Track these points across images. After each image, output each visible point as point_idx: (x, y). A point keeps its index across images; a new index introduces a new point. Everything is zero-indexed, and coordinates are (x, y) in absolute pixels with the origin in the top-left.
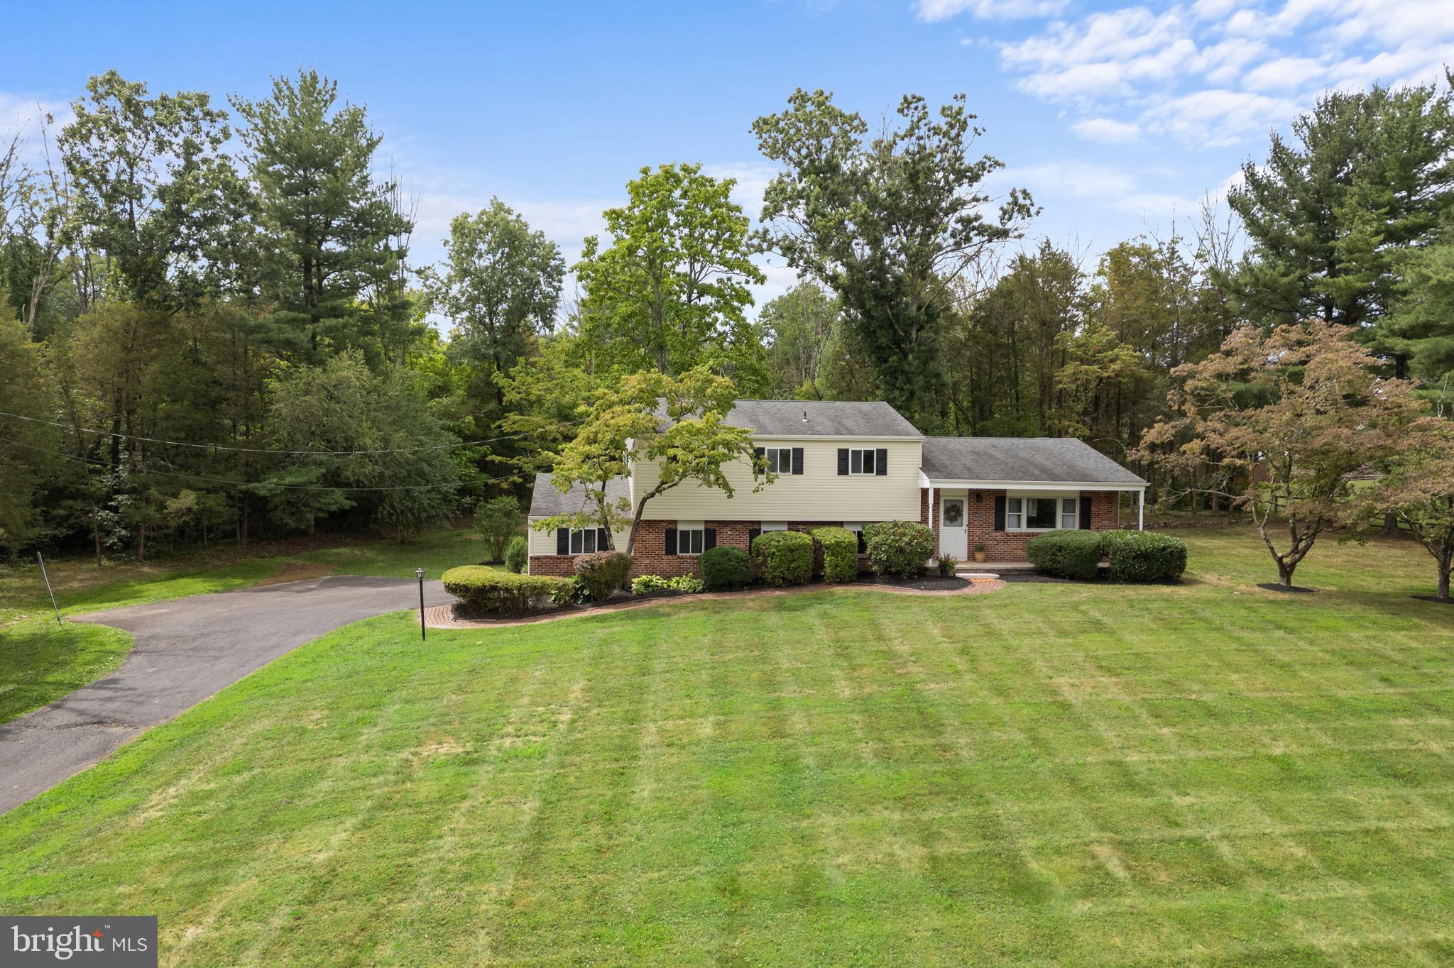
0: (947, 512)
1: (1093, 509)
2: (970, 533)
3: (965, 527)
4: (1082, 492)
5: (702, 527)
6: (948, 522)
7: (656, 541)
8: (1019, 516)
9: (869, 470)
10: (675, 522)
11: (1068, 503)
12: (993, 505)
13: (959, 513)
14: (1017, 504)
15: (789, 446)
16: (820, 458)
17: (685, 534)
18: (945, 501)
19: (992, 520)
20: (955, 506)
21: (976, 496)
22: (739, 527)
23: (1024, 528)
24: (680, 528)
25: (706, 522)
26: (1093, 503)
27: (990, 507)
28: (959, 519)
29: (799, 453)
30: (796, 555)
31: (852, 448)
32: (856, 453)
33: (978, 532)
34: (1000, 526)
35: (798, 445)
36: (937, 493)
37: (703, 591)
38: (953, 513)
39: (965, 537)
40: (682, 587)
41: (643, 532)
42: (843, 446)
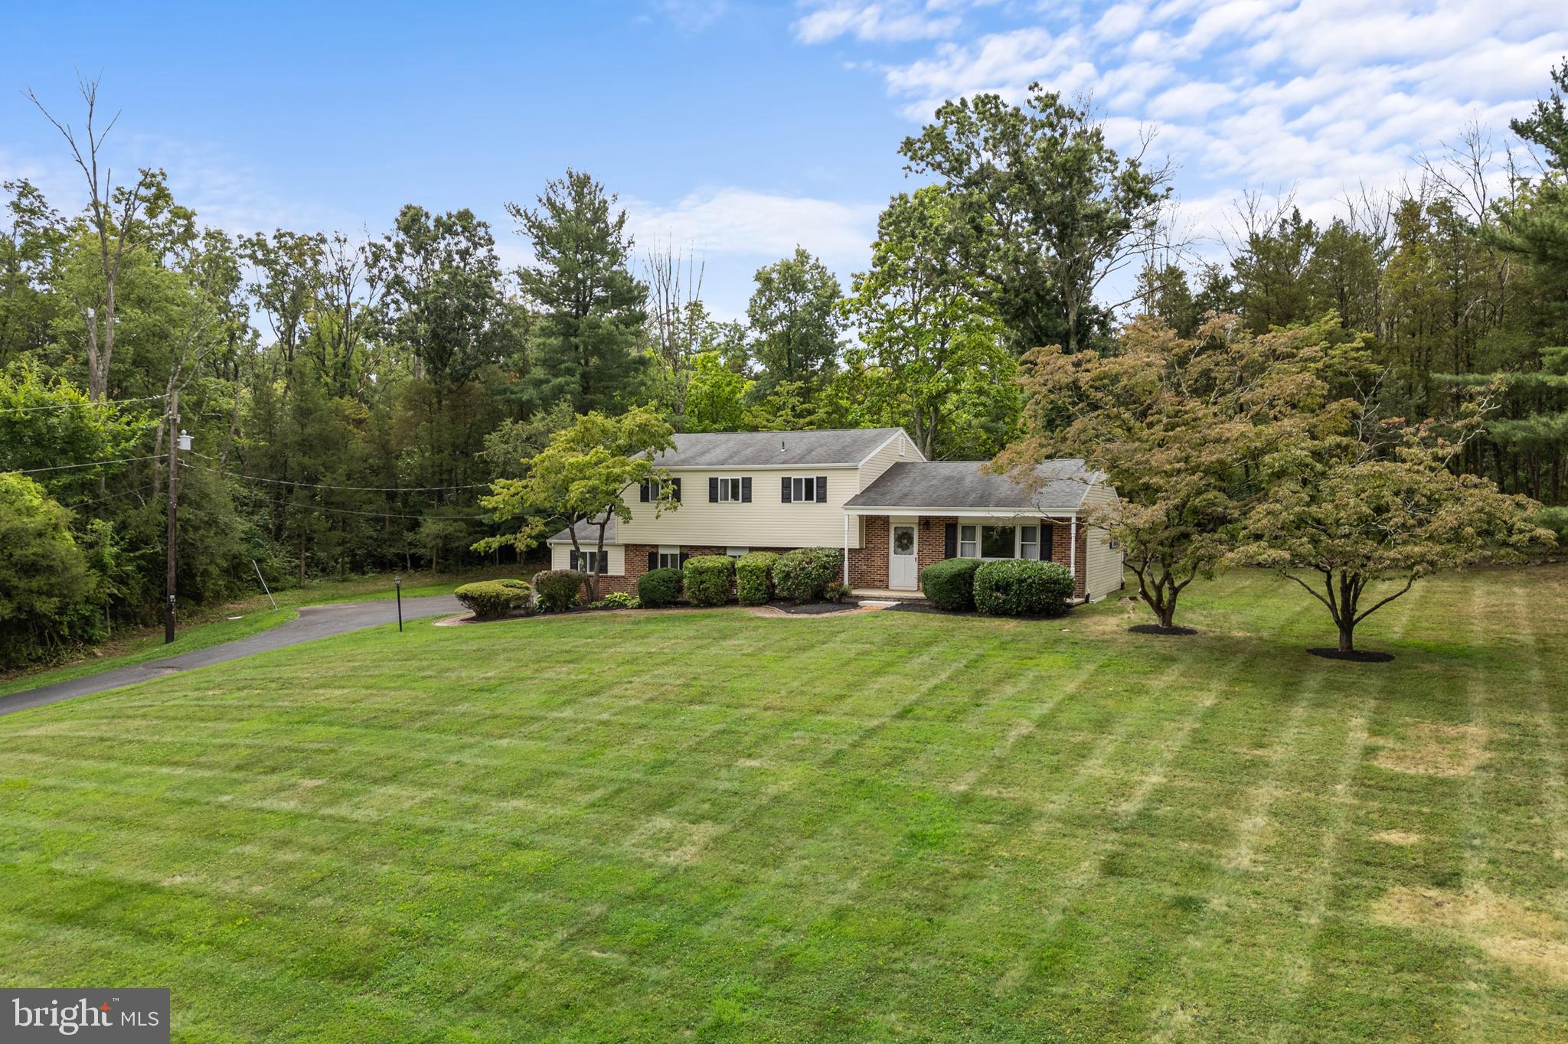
0: (898, 539)
1: (1055, 538)
2: (921, 562)
3: (915, 555)
4: (1043, 519)
5: (677, 552)
6: (899, 550)
7: (642, 561)
8: (974, 545)
9: (809, 497)
10: (657, 546)
11: (1028, 532)
12: (944, 532)
13: (910, 541)
14: (969, 530)
15: (739, 476)
16: (767, 487)
17: (664, 557)
18: (895, 528)
19: (942, 549)
20: (906, 533)
21: (926, 523)
23: (978, 557)
24: (661, 551)
25: (682, 546)
26: (1053, 529)
27: (941, 536)
28: (910, 547)
29: (747, 483)
31: (794, 476)
32: (798, 481)
33: (927, 560)
34: (950, 553)
35: (747, 475)
36: (886, 520)
37: (640, 607)
38: (904, 541)
39: (915, 565)
40: (629, 603)
41: (632, 555)
42: (786, 475)
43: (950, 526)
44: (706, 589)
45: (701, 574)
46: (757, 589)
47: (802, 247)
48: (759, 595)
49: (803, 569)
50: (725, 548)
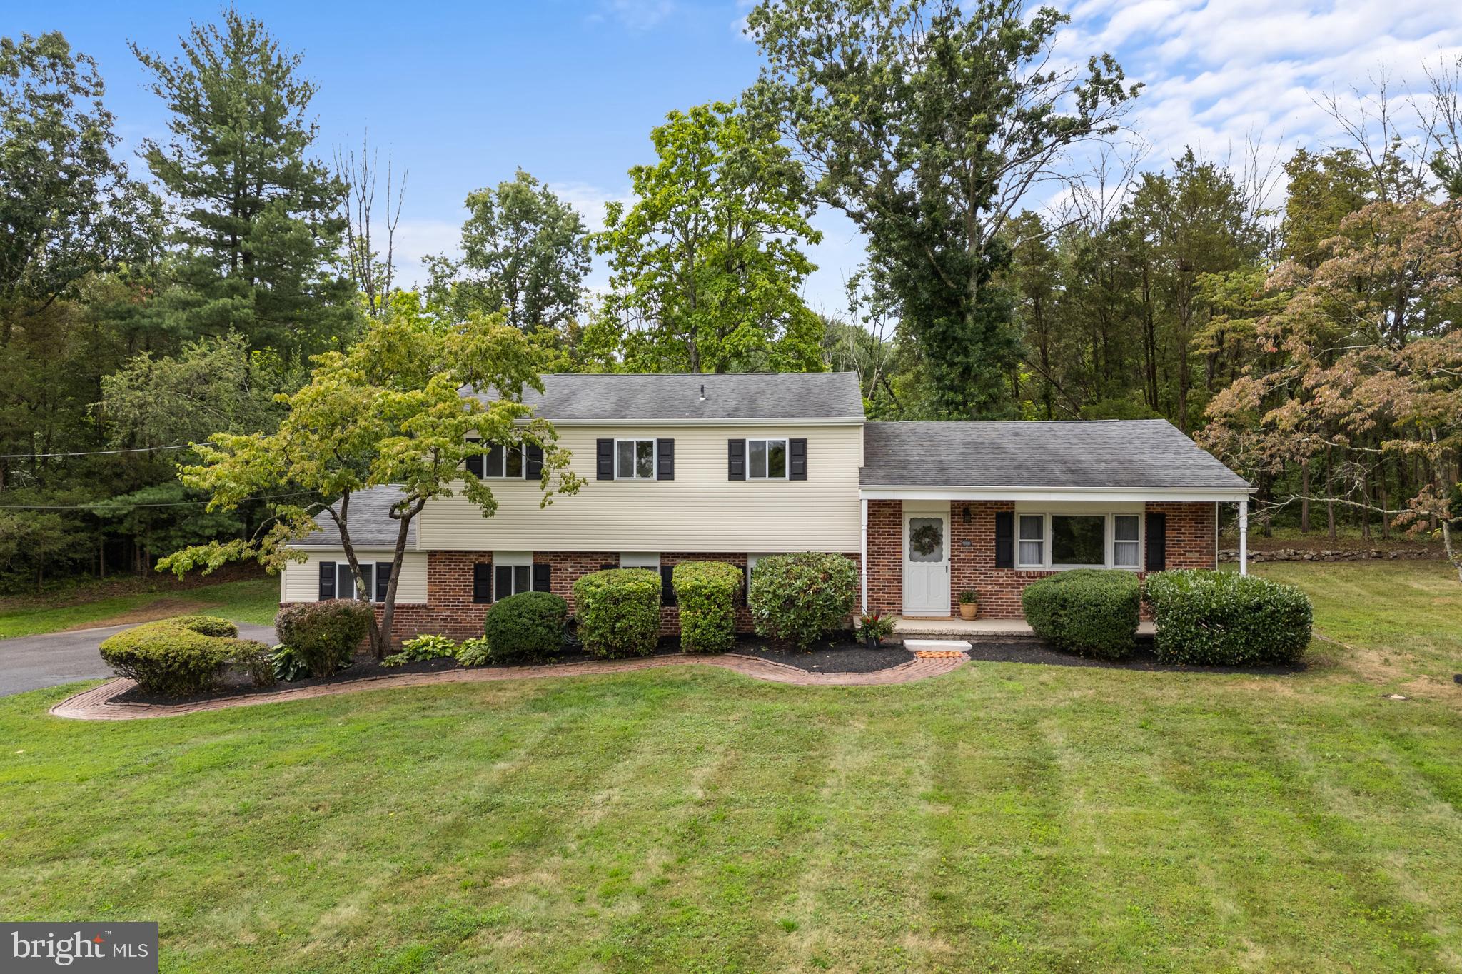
0: (916, 537)
1: (1170, 533)
2: (955, 572)
3: (946, 562)
4: (1148, 505)
5: (529, 562)
6: (918, 554)
7: (462, 583)
8: (1040, 545)
9: (777, 470)
10: (490, 554)
11: (1126, 524)
12: (992, 526)
13: (936, 539)
14: (1033, 523)
15: (652, 437)
16: (701, 455)
17: (504, 571)
18: (912, 521)
19: (991, 551)
20: (930, 528)
21: (963, 511)
22: (584, 560)
23: (1047, 565)
24: (498, 562)
25: (535, 553)
26: (1169, 522)
27: (987, 532)
28: (936, 548)
29: (667, 448)
30: (625, 608)
31: (751, 437)
32: (757, 446)
33: (968, 570)
34: (1005, 560)
35: (665, 435)
36: (896, 506)
37: (487, 663)
38: (926, 540)
39: (946, 578)
40: (463, 655)
41: (441, 568)
42: (737, 435)
43: (1003, 515)
44: (625, 630)
45: (617, 602)
46: (719, 627)
47: (524, 170)
48: (721, 636)
49: (819, 591)
50: (617, 555)
